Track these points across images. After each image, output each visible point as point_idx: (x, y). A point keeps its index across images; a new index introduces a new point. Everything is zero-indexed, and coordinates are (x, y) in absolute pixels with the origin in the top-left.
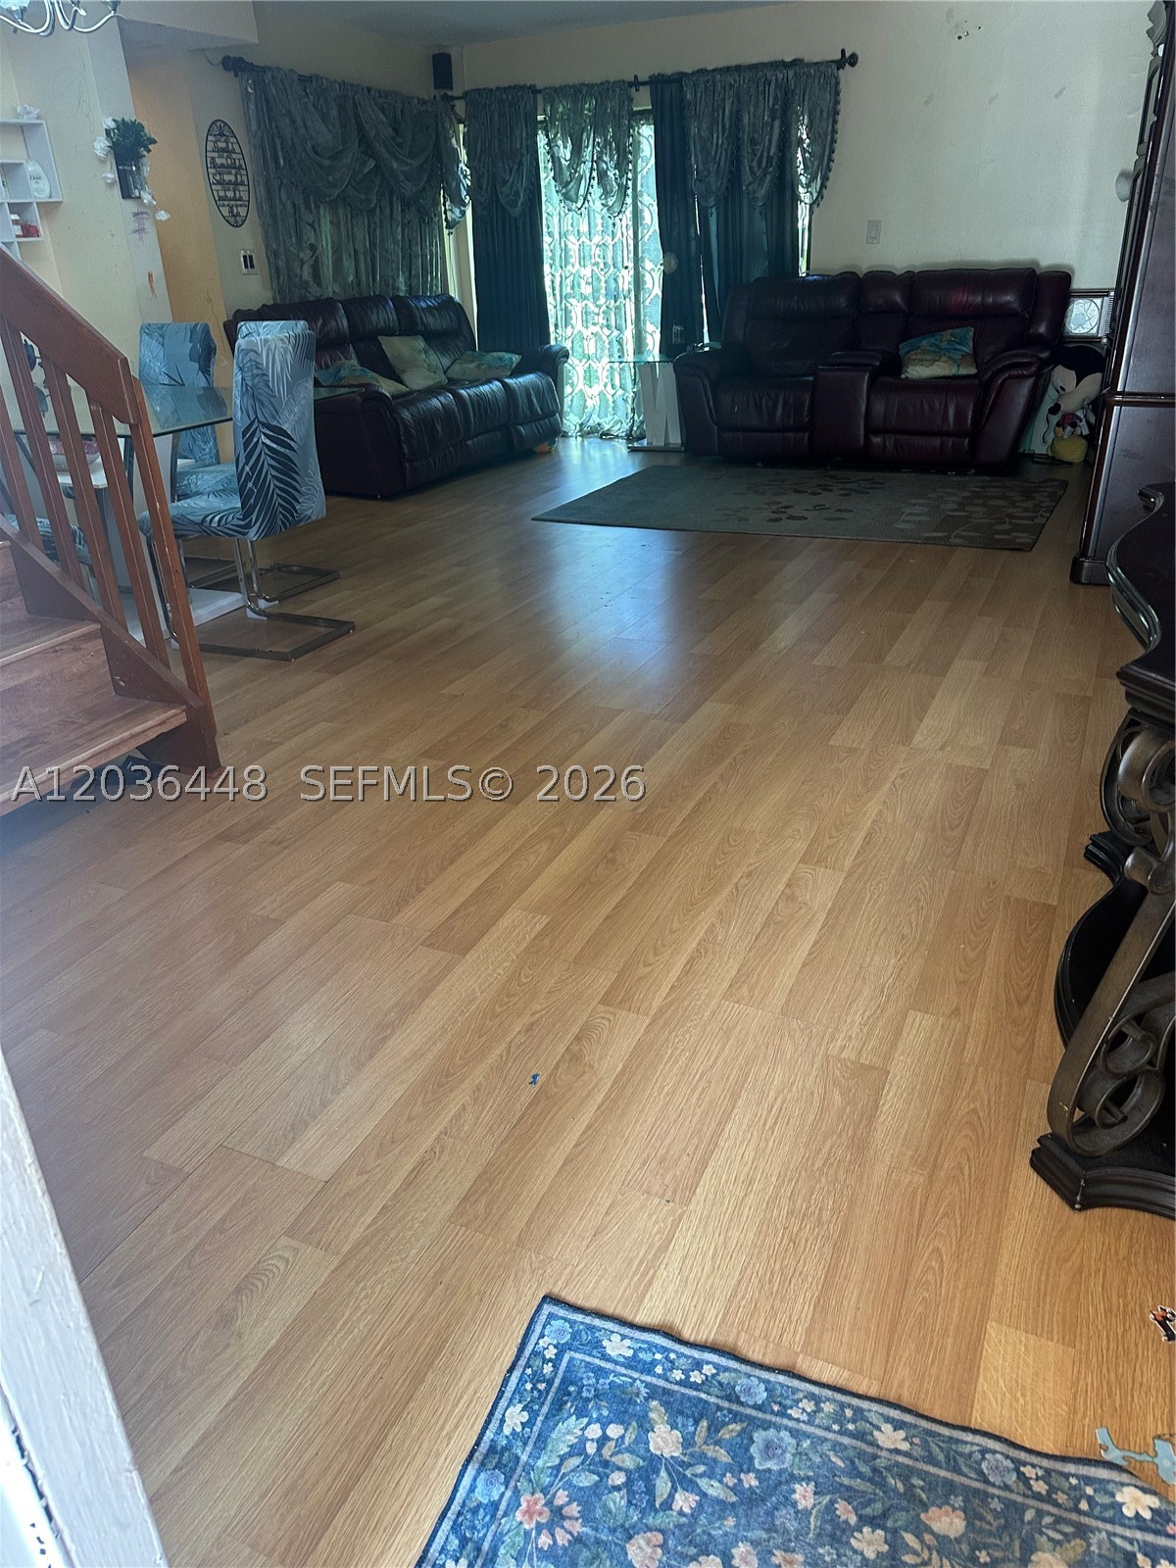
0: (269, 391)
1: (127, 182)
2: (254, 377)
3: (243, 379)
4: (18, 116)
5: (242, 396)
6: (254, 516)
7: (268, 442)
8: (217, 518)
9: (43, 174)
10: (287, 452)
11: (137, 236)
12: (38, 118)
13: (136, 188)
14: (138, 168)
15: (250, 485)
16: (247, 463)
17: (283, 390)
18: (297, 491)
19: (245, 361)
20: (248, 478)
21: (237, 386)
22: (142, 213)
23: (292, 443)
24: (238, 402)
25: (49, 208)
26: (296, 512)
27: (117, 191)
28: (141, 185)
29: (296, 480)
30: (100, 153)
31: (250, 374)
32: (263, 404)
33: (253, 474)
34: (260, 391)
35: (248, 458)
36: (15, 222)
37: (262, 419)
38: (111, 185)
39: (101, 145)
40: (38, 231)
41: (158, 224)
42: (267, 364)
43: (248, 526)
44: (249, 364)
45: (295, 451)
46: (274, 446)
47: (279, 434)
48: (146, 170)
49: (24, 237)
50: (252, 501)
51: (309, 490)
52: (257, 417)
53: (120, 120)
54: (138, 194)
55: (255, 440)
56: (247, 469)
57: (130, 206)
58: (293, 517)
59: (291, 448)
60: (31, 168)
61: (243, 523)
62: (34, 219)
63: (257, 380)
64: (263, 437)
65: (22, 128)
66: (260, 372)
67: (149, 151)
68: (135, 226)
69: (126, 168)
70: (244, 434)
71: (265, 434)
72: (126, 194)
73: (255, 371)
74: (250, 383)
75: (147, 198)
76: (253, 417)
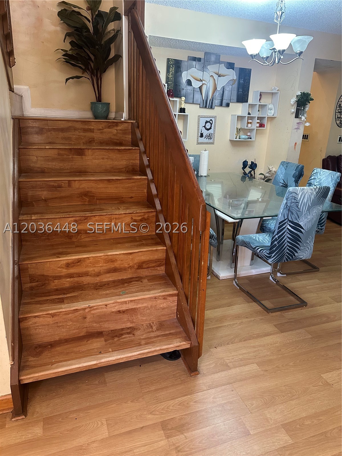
0: (298, 210)
1: (299, 112)
2: (292, 203)
3: (286, 203)
4: (272, 90)
5: (284, 209)
6: (273, 255)
7: (290, 228)
8: (260, 249)
9: (273, 108)
10: (298, 233)
11: (296, 130)
12: (277, 91)
13: (301, 114)
14: (304, 108)
15: (276, 243)
16: (277, 234)
17: (305, 209)
18: (298, 248)
19: (289, 196)
20: (276, 240)
21: (283, 205)
22: (301, 123)
23: (302, 230)
24: (282, 211)
25: (271, 119)
26: (295, 256)
27: (294, 115)
28: (303, 114)
29: (299, 244)
30: (292, 103)
31: (290, 201)
32: (292, 213)
33: (278, 239)
34: (293, 208)
35: (278, 233)
36: (258, 123)
37: (290, 219)
38: (292, 113)
39: (294, 100)
40: (264, 126)
41: (305, 127)
42: (300, 198)
43: (270, 257)
44: (291, 198)
45: (302, 233)
46: (293, 230)
47: (297, 226)
48: (307, 109)
49: (259, 127)
50: (274, 249)
51: (305, 248)
52: (288, 218)
53: (303, 92)
54: (301, 117)
55: (284, 226)
56: (277, 236)
57: (297, 120)
58: (292, 257)
59: (301, 232)
60: (271, 106)
61: (268, 255)
62: (265, 122)
63: (293, 204)
64: (288, 226)
65: (273, 94)
66: (296, 201)
67: (309, 103)
68: (296, 127)
69: (299, 108)
70: (280, 223)
71: (289, 225)
72: (297, 116)
73: (293, 201)
74: (289, 205)
75: (303, 118)
76: (286, 217)
